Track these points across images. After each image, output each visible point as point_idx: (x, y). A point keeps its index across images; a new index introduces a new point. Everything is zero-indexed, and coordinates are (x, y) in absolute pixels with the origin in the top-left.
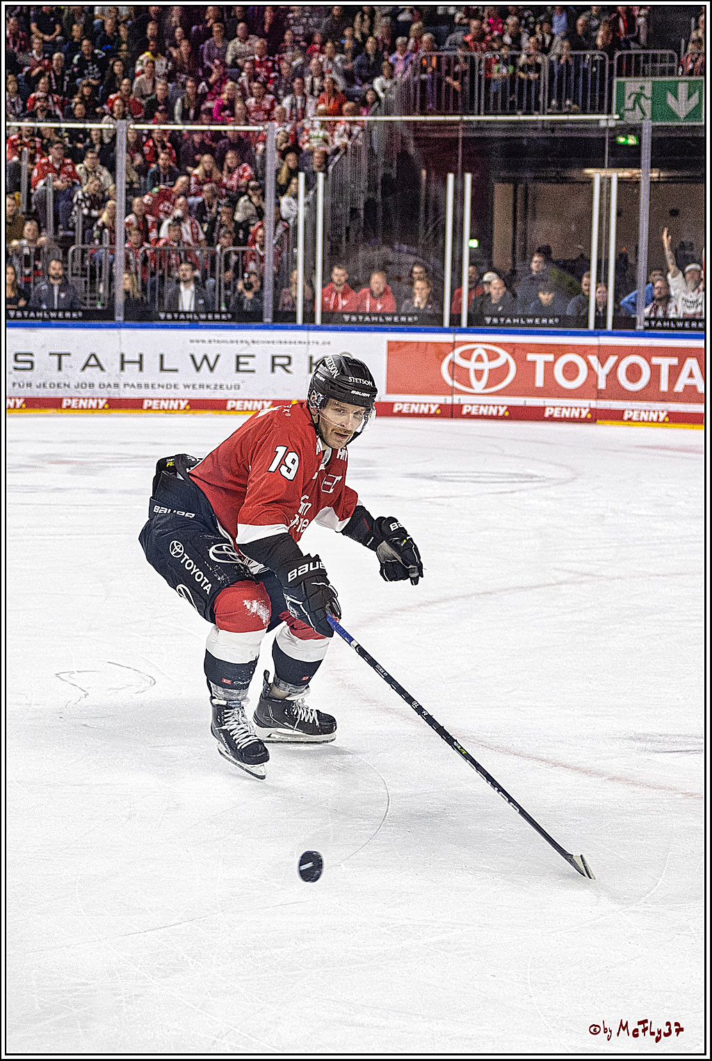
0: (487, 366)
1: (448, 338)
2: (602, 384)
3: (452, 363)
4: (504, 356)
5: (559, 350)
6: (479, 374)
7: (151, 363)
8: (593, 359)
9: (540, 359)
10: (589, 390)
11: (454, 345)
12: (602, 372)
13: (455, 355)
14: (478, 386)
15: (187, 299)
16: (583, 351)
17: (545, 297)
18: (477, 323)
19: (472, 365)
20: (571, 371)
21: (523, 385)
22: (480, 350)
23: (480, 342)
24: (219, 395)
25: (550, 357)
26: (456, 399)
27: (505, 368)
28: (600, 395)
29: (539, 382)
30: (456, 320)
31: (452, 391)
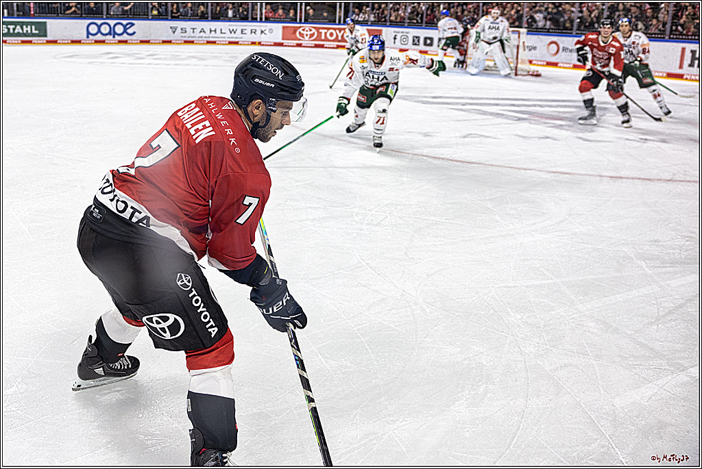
0: (309, 33)
1: (298, 25)
2: (340, 38)
3: (300, 33)
4: (314, 30)
5: (328, 29)
6: (307, 35)
7: (218, 31)
8: (338, 31)
9: (323, 31)
10: (336, 40)
11: (300, 27)
12: (340, 35)
13: (301, 30)
14: (307, 38)
15: (230, 13)
16: (335, 29)
17: (325, 14)
18: (306, 21)
19: (305, 33)
20: (331, 35)
21: (319, 38)
22: (307, 29)
23: (307, 26)
24: (237, 40)
25: (326, 31)
26: (300, 42)
27: (314, 33)
28: (339, 41)
29: (323, 37)
30: (301, 20)
31: (300, 40)
